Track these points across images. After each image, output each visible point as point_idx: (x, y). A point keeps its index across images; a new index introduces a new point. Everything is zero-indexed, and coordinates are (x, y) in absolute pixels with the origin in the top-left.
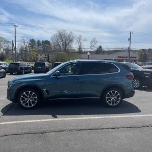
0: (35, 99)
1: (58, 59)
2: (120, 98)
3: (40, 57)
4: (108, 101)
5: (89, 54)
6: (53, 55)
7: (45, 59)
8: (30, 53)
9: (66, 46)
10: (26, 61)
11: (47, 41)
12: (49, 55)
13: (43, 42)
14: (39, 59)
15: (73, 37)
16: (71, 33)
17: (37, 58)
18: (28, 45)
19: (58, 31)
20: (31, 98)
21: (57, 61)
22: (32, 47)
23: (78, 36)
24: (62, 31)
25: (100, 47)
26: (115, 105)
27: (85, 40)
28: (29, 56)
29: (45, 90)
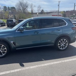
0: (5, 50)
1: (21, 18)
2: (67, 44)
3: (10, 16)
4: (59, 47)
5: (38, 14)
6: (18, 15)
7: (13, 17)
8: (4, 15)
9: (24, 10)
10: (2, 19)
11: (13, 7)
12: (15, 15)
13: (11, 8)
14: (10, 18)
15: (28, 4)
16: (27, 2)
17: (9, 17)
18: (3, 9)
19: (19, 1)
20: (2, 49)
21: (20, 18)
22: (5, 11)
23: (31, 4)
24: (21, 1)
25: (43, 10)
26: (64, 49)
27: (35, 6)
28: (4, 16)
29: (12, 42)
